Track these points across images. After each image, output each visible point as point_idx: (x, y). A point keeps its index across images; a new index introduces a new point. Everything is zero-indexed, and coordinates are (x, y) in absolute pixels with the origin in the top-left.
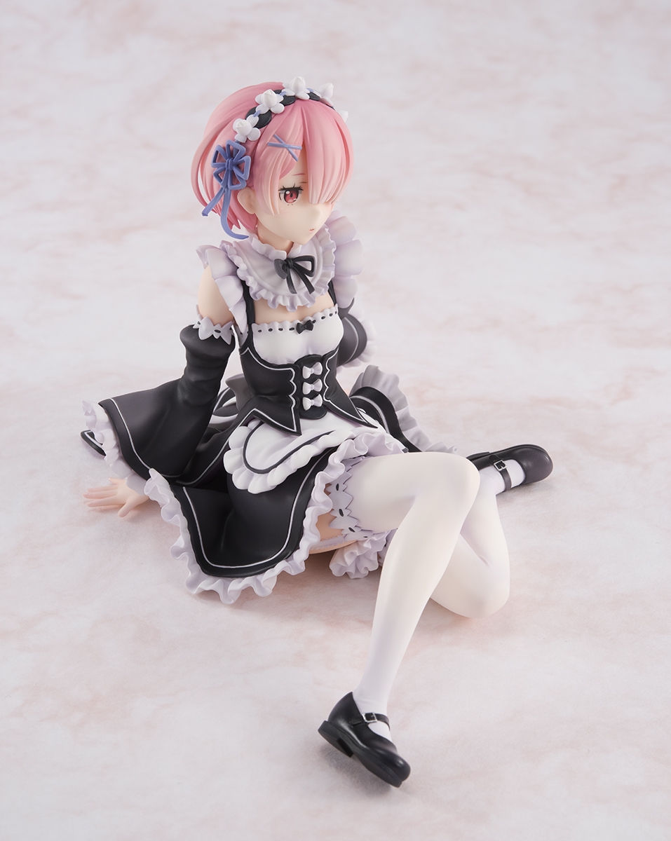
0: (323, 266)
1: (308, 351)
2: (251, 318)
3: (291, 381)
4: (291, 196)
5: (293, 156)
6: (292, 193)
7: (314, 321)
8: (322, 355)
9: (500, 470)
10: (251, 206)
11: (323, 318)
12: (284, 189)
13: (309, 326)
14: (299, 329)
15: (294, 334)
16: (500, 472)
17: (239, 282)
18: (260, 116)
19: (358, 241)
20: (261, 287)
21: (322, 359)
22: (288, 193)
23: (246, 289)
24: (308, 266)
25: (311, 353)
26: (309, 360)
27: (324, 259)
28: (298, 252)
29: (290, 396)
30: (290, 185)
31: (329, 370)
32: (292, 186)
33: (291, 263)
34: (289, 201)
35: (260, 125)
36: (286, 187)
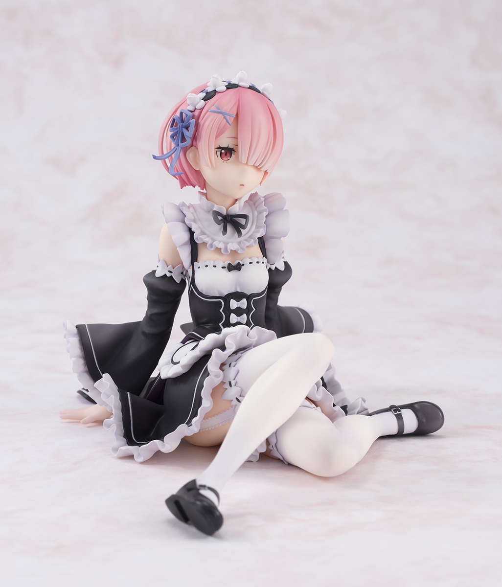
0: (256, 225)
1: (236, 288)
2: (194, 257)
3: (221, 311)
4: (226, 155)
5: (227, 121)
6: (227, 152)
7: (243, 265)
8: (249, 294)
9: (396, 413)
10: (197, 163)
11: (250, 263)
12: (220, 148)
13: (238, 267)
14: (230, 268)
15: (225, 271)
16: (395, 415)
17: (186, 228)
18: (207, 93)
19: (287, 210)
20: (203, 233)
21: (249, 298)
22: (223, 151)
23: (192, 233)
24: (243, 221)
25: (239, 291)
26: (238, 296)
27: (257, 220)
28: (236, 209)
29: (220, 324)
30: (224, 145)
31: (255, 309)
32: (227, 146)
33: (229, 219)
34: (224, 159)
35: (206, 99)
36: (221, 146)
